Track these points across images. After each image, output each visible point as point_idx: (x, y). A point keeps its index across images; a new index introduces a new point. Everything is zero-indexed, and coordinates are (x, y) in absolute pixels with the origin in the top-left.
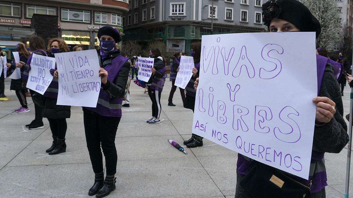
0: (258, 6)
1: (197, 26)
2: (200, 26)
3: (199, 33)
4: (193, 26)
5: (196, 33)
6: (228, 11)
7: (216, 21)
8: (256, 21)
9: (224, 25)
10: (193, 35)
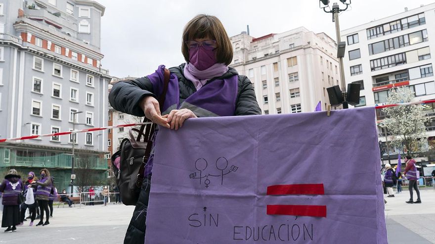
0: (88, 124)
1: (14, 148)
2: (16, 149)
3: (15, 159)
4: (8, 148)
5: (10, 159)
6: (54, 130)
7: (40, 142)
8: (87, 143)
9: (48, 148)
10: (8, 161)
